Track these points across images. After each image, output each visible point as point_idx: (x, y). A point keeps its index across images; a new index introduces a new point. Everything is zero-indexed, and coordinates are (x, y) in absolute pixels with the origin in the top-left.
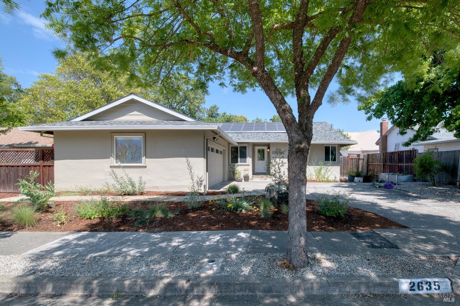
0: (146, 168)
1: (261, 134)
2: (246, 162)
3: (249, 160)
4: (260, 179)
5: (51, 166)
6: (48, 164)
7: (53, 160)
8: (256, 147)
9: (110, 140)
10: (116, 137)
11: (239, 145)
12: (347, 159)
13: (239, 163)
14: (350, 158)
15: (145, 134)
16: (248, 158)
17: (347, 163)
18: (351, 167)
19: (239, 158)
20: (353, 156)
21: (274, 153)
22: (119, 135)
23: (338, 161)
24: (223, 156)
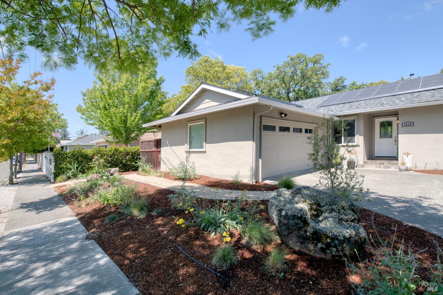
0: (206, 153)
1: (384, 98)
2: (354, 142)
3: (359, 139)
4: (376, 167)
5: (160, 152)
6: (159, 150)
7: (160, 146)
8: (376, 120)
9: (185, 129)
10: (189, 125)
11: (343, 119)
13: (343, 144)
15: (206, 119)
16: (357, 136)
19: (343, 137)
21: (406, 125)
22: (191, 123)
24: (314, 136)
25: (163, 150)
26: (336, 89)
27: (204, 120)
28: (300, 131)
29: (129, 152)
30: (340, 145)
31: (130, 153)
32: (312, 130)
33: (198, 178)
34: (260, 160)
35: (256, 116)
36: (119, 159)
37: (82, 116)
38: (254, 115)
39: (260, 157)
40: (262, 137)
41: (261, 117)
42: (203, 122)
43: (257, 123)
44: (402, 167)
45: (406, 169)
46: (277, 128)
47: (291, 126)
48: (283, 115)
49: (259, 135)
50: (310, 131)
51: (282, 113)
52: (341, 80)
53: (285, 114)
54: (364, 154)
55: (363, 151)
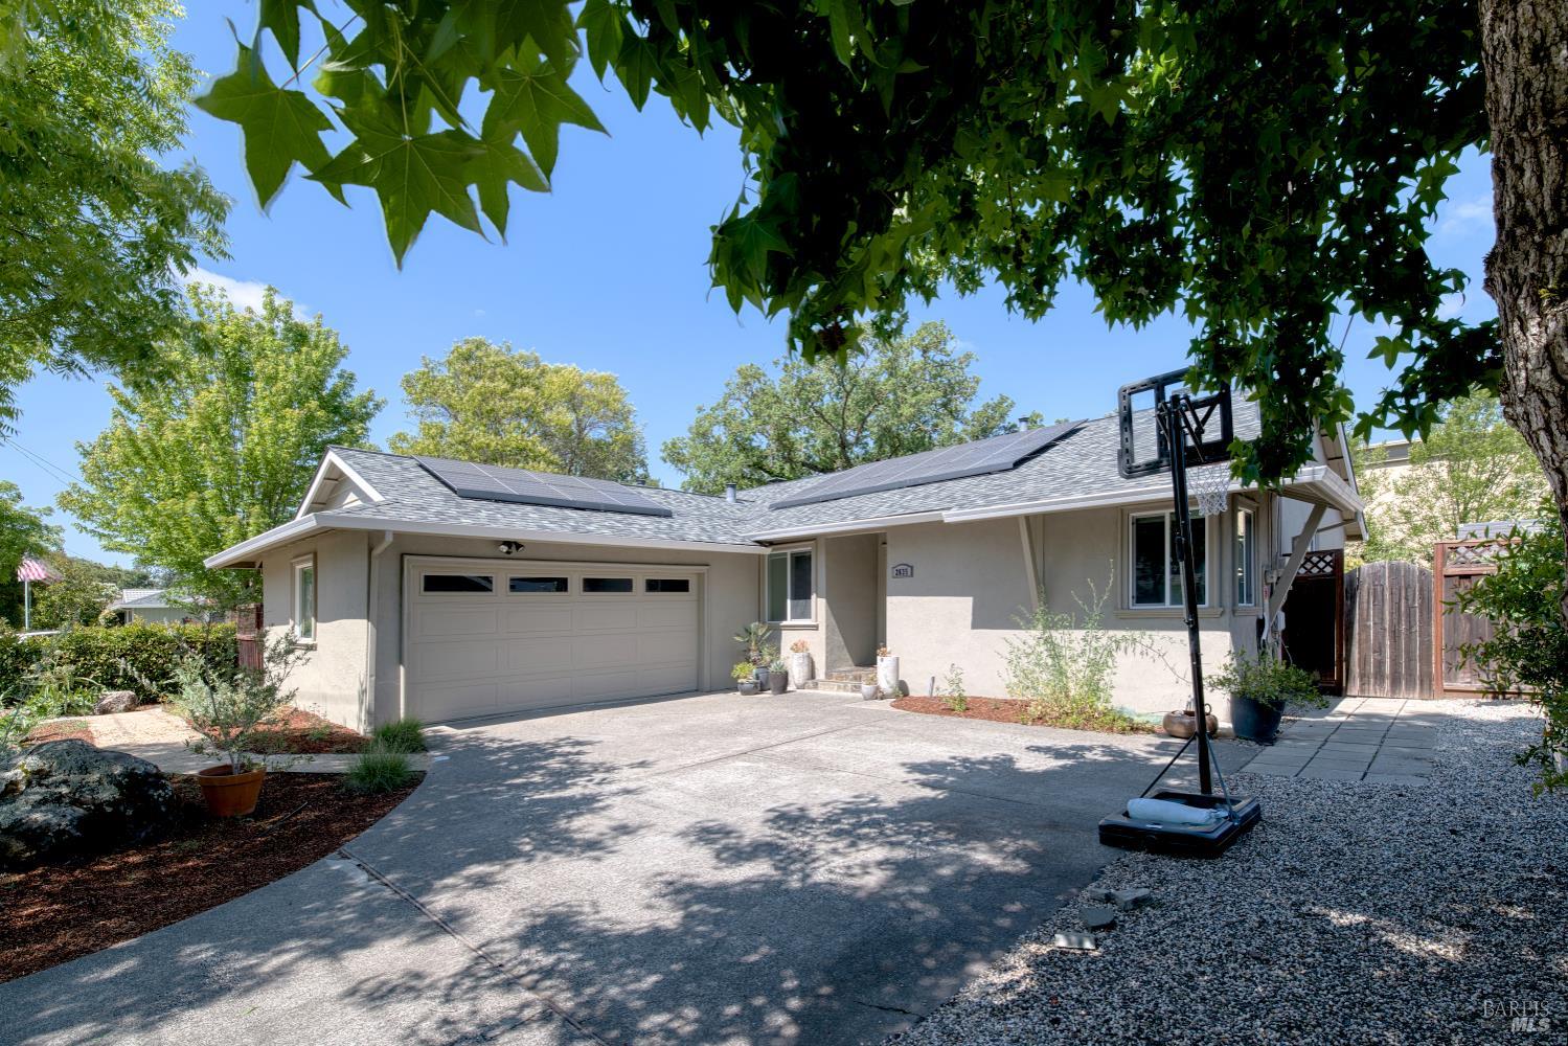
0: (316, 649)
2: (808, 615)
3: (818, 609)
5: (262, 640)
6: (260, 635)
7: (262, 627)
9: (289, 576)
10: (298, 567)
11: (789, 552)
12: (1421, 582)
13: (789, 622)
14: (1451, 570)
15: (315, 554)
16: (814, 597)
17: (1421, 605)
18: (1455, 630)
19: (789, 602)
20: (1470, 555)
21: (899, 573)
22: (298, 563)
23: (1216, 602)
24: (695, 598)
27: (311, 556)
30: (784, 623)
32: (687, 581)
34: (402, 668)
35: (376, 552)
37: (81, 522)
38: (370, 550)
39: (401, 662)
40: (406, 611)
41: (402, 555)
42: (310, 564)
43: (385, 572)
44: (866, 688)
45: (878, 695)
46: (501, 584)
47: (576, 575)
48: (504, 549)
49: (397, 606)
50: (681, 586)
51: (508, 543)
52: (1000, 408)
53: (518, 545)
54: (829, 652)
55: (827, 644)
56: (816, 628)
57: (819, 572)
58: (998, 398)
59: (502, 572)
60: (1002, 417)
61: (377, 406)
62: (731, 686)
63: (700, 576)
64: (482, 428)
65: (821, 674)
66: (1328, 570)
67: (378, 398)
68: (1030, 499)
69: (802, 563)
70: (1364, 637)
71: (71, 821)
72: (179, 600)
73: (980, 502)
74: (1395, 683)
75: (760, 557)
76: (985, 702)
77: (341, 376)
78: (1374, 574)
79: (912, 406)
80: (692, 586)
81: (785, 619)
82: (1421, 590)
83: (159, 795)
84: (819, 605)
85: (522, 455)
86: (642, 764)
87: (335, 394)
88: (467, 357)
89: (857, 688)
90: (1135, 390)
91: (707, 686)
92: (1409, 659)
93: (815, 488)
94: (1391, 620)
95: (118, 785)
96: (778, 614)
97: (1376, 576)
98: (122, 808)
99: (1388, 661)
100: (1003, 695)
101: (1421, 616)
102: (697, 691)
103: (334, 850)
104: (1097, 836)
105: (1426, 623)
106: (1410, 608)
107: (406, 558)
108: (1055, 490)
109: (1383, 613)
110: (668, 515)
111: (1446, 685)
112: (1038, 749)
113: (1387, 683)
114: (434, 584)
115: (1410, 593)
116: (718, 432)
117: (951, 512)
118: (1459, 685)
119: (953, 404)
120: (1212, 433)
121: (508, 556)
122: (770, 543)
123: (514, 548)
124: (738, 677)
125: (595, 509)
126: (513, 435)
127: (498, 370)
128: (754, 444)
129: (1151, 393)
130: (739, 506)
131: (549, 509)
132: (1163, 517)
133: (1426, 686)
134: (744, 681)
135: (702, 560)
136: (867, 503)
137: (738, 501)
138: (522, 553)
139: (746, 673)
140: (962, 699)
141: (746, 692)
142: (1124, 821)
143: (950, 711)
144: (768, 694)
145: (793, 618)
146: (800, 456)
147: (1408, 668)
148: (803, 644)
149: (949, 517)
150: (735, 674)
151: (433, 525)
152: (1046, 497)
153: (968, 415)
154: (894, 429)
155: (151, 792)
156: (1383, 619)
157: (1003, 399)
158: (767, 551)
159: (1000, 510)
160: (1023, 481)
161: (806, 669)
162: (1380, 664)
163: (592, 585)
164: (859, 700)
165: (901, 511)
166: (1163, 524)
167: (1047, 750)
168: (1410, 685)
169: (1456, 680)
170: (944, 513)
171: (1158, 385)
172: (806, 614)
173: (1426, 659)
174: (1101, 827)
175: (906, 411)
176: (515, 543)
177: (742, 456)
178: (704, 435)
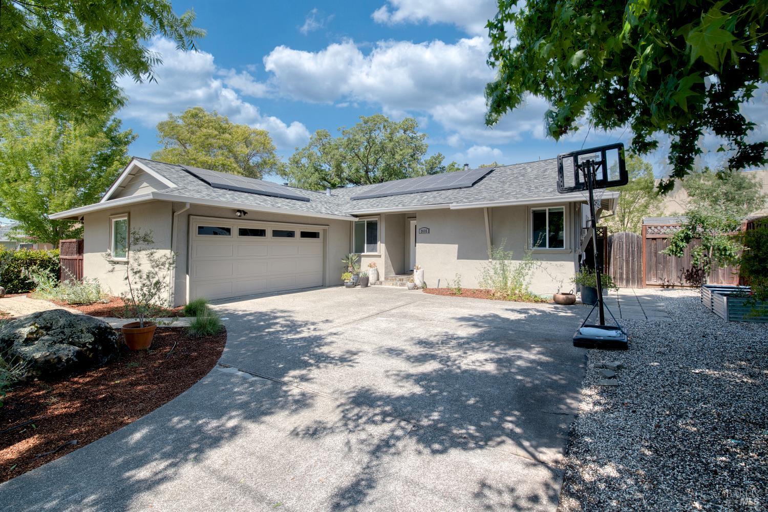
0: (128, 264)
2: (376, 251)
5: (82, 260)
6: (80, 257)
7: (83, 253)
8: (411, 222)
9: (108, 225)
10: (114, 220)
11: (366, 220)
12: (637, 240)
13: (366, 253)
14: (649, 236)
15: (129, 213)
16: (379, 243)
17: (637, 250)
18: (650, 260)
19: (366, 245)
20: (656, 230)
21: (422, 232)
22: (114, 218)
23: (568, 247)
24: (322, 241)
25: (87, 256)
26: (432, 171)
27: (127, 214)
28: (290, 234)
29: (36, 260)
30: (363, 254)
31: (38, 262)
32: (319, 233)
33: (105, 302)
34: (188, 277)
35: (175, 214)
36: (12, 271)
38: (173, 213)
39: (187, 273)
40: (190, 244)
41: (189, 215)
42: (126, 218)
43: (180, 224)
44: (410, 284)
45: (415, 287)
46: (235, 231)
47: (269, 228)
48: (239, 214)
49: (186, 241)
50: (314, 235)
51: (239, 211)
52: (439, 158)
53: (245, 213)
54: (386, 268)
55: (385, 264)
56: (380, 256)
57: (382, 231)
58: (437, 154)
59: (235, 226)
60: (440, 162)
61: (133, 138)
62: (342, 284)
63: (325, 231)
64: (204, 153)
65: (382, 278)
66: (601, 235)
67: (134, 134)
68: (490, 200)
69: (372, 226)
70: (615, 262)
71: (73, 353)
72: (16, 237)
73: (464, 200)
74: (628, 281)
75: (351, 222)
76: (468, 290)
77: (114, 121)
78: (619, 237)
79: (401, 155)
80: (321, 236)
81: (364, 252)
82: (637, 244)
83: (113, 339)
84: (381, 247)
85: (225, 168)
86: (327, 321)
87: (110, 130)
88: (195, 116)
89: (403, 285)
90: (564, 157)
91: (327, 283)
92: (633, 272)
93: (371, 191)
94: (626, 256)
95: (93, 333)
96: (360, 250)
97: (620, 238)
98: (97, 346)
99: (625, 272)
100: (477, 287)
101: (637, 254)
102: (323, 286)
103: (215, 364)
104: (572, 344)
105: (639, 257)
106: (633, 251)
107: (191, 217)
108: (500, 197)
109: (623, 253)
110: (308, 200)
111: (647, 283)
112: (507, 310)
113: (624, 282)
114: (202, 230)
115: (633, 245)
116: (304, 161)
117: (453, 205)
118: (652, 282)
119: (416, 155)
120: (599, 176)
121: (239, 218)
122: (356, 216)
123: (242, 213)
124: (345, 279)
125: (276, 196)
126: (219, 158)
127: (211, 124)
128: (323, 168)
129: (572, 158)
130: (332, 198)
131: (255, 195)
132: (546, 210)
133: (639, 283)
134: (348, 281)
135: (325, 223)
136: (406, 199)
137: (332, 195)
138: (247, 216)
139: (348, 277)
140: (459, 290)
141: (348, 287)
142: (580, 336)
143: (453, 294)
144: (358, 288)
145: (367, 251)
146: (345, 175)
147: (632, 276)
148: (374, 264)
149: (454, 206)
150: (343, 278)
151: (207, 200)
152: (497, 200)
153: (423, 161)
154: (392, 165)
155: (109, 337)
156: (623, 256)
157: (440, 155)
158: (357, 219)
159: (477, 204)
160: (480, 192)
161: (376, 276)
162: (621, 274)
163: (277, 233)
164: (406, 290)
165: (426, 203)
166: (545, 213)
167: (512, 310)
168: (633, 282)
169: (651, 280)
170: (450, 205)
171: (575, 155)
172: (374, 250)
173: (639, 271)
174: (574, 339)
175: (397, 157)
176: (243, 211)
177: (317, 173)
178: (297, 163)
